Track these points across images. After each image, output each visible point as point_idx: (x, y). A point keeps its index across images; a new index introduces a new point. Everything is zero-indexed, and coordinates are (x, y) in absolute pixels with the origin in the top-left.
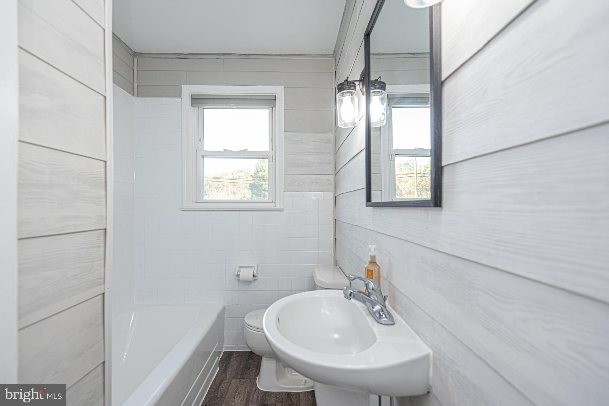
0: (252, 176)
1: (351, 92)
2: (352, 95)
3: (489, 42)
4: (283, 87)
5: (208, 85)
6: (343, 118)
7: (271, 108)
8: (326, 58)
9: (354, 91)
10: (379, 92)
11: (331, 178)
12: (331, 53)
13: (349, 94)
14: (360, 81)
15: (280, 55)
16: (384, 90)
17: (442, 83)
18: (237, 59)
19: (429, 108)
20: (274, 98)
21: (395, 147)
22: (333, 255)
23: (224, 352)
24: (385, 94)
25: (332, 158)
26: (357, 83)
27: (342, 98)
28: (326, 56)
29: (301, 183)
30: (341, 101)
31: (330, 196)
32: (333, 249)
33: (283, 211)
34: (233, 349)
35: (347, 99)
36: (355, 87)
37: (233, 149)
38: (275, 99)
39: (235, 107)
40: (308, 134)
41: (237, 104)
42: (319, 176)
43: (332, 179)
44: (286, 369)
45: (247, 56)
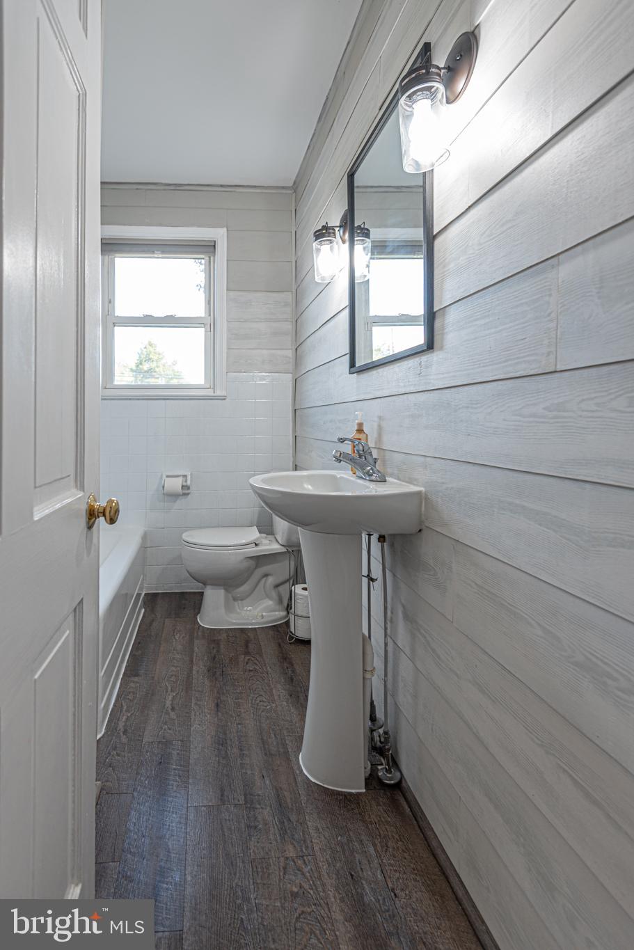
0: (132, 370)
1: (330, 240)
2: (331, 243)
3: (470, 207)
4: (225, 229)
5: (125, 225)
6: (321, 271)
7: (208, 258)
8: (284, 191)
9: (333, 239)
10: (363, 240)
11: (290, 353)
12: (291, 184)
13: (328, 242)
14: (340, 227)
15: (222, 186)
16: (369, 238)
17: (435, 237)
18: (164, 190)
19: (422, 260)
20: (213, 244)
21: (372, 313)
22: (292, 459)
23: (145, 594)
24: (368, 243)
25: (290, 327)
26: (337, 229)
27: (319, 247)
28: (283, 188)
29: (249, 361)
30: (318, 250)
31: (288, 378)
32: (291, 452)
33: (224, 399)
34: (157, 590)
35: (325, 248)
36: (334, 233)
37: (155, 315)
38: (214, 246)
39: (161, 256)
40: (259, 295)
41: (163, 252)
42: (273, 351)
43: (290, 355)
44: (236, 603)
45: (177, 187)
